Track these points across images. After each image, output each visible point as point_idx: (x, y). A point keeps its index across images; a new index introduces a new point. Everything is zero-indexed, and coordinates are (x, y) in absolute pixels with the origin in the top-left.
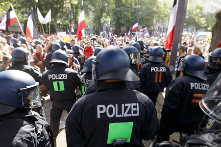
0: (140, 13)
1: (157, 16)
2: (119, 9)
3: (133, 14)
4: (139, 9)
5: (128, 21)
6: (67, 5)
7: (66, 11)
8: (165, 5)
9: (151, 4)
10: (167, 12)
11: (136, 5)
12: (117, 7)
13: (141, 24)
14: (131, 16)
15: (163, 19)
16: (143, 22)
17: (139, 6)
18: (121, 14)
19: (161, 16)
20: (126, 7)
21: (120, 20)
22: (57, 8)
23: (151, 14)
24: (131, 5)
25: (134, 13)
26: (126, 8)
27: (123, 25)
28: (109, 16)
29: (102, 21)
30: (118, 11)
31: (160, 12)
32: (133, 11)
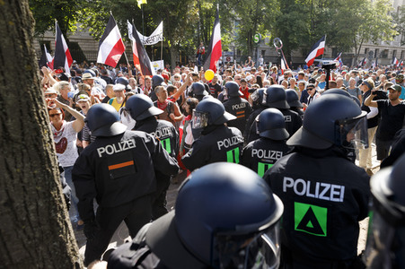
0: (330, 23)
1: (364, 28)
2: (288, 16)
3: (315, 24)
4: (327, 14)
5: (305, 39)
6: (194, 12)
7: (190, 23)
8: (379, 5)
9: (351, 5)
10: (385, 19)
11: (321, 6)
12: (284, 13)
13: (331, 44)
14: (312, 28)
15: (375, 34)
16: (336, 41)
17: (328, 9)
18: (291, 26)
19: (372, 27)
20: (301, 12)
21: (290, 38)
22: (174, 17)
23: (352, 23)
24: (312, 7)
25: (318, 22)
26: (302, 14)
27: (294, 46)
28: (269, 29)
29: (256, 39)
30: (286, 20)
31: (370, 20)
32: (316, 19)
